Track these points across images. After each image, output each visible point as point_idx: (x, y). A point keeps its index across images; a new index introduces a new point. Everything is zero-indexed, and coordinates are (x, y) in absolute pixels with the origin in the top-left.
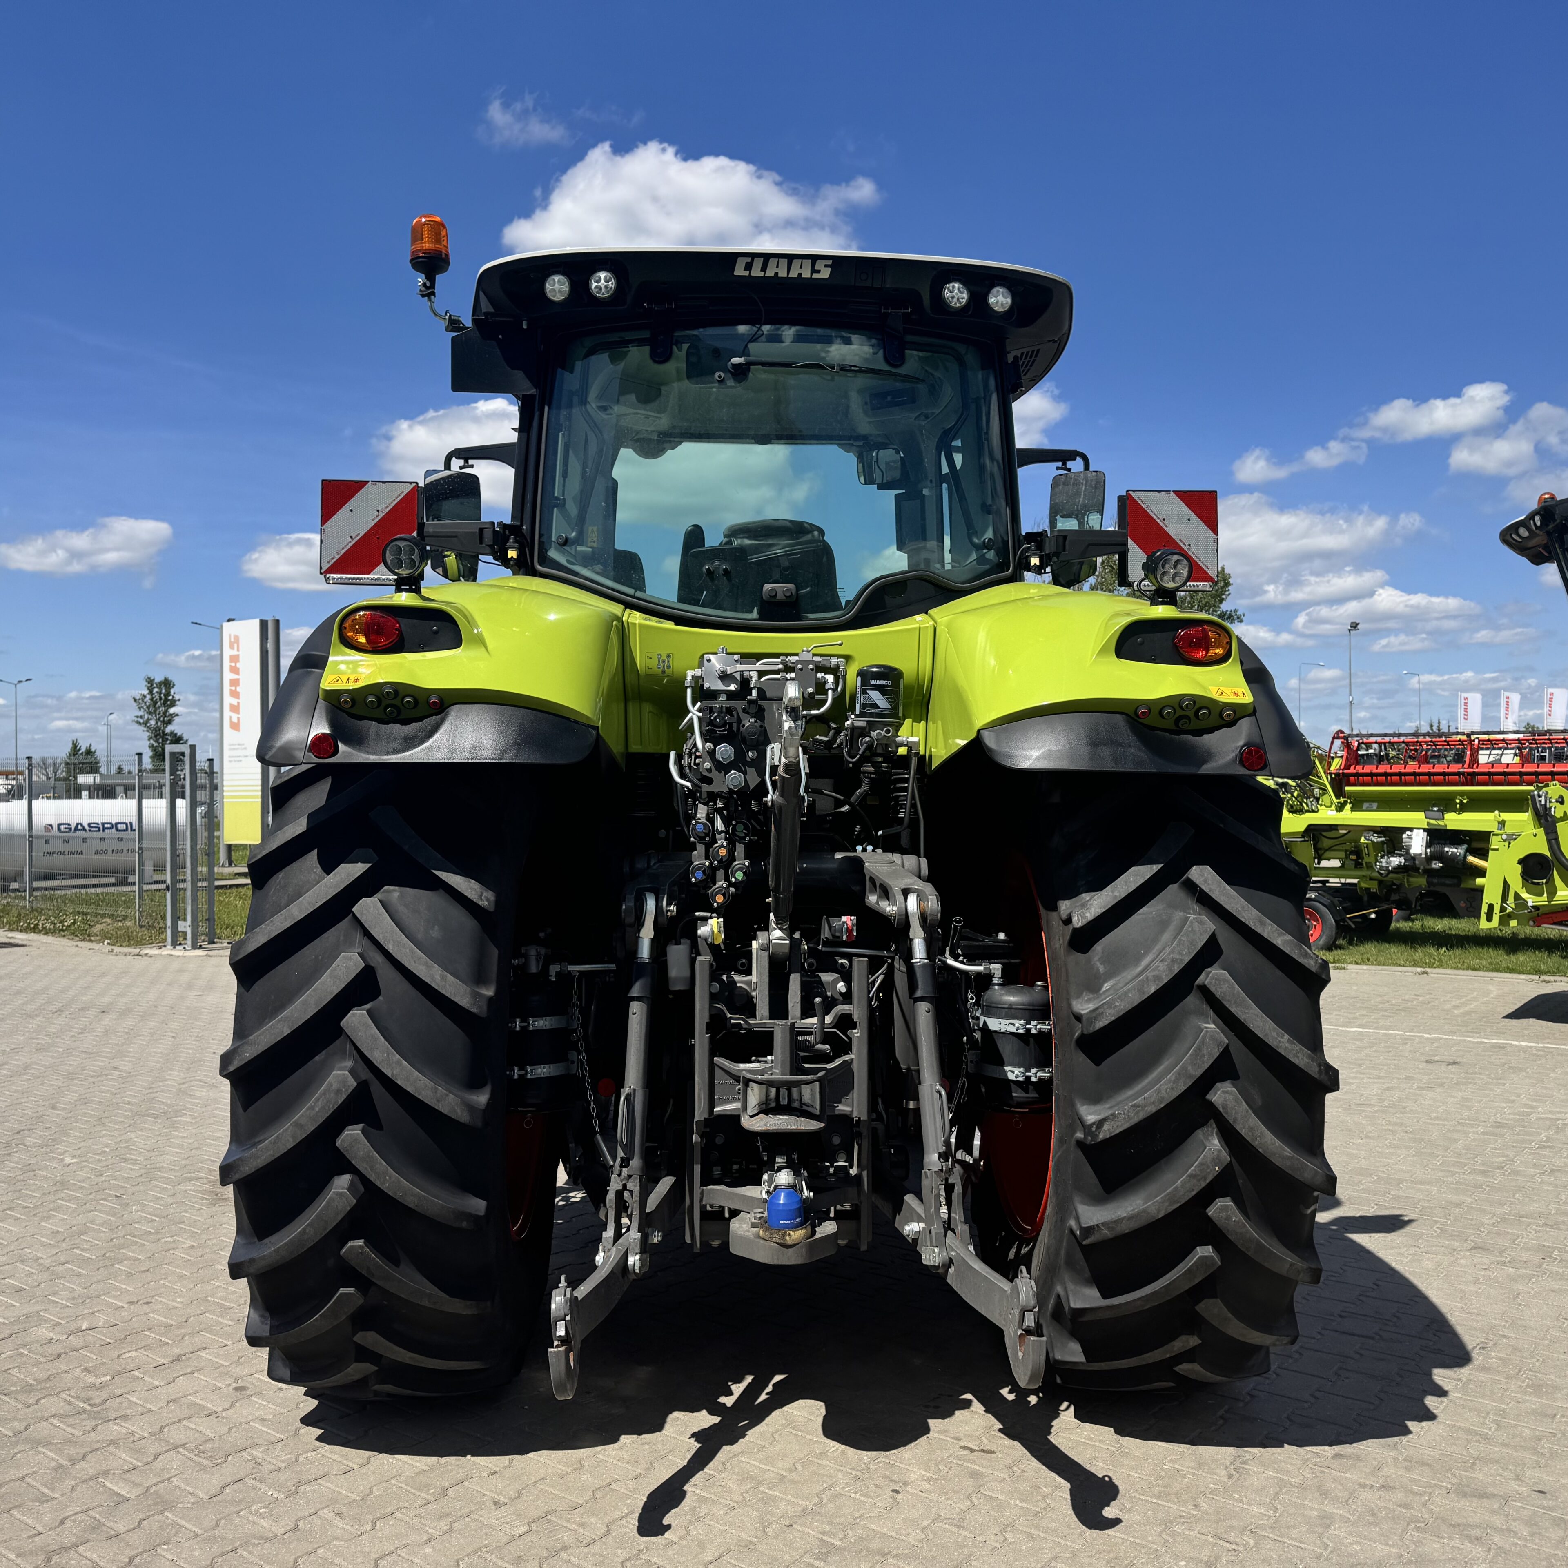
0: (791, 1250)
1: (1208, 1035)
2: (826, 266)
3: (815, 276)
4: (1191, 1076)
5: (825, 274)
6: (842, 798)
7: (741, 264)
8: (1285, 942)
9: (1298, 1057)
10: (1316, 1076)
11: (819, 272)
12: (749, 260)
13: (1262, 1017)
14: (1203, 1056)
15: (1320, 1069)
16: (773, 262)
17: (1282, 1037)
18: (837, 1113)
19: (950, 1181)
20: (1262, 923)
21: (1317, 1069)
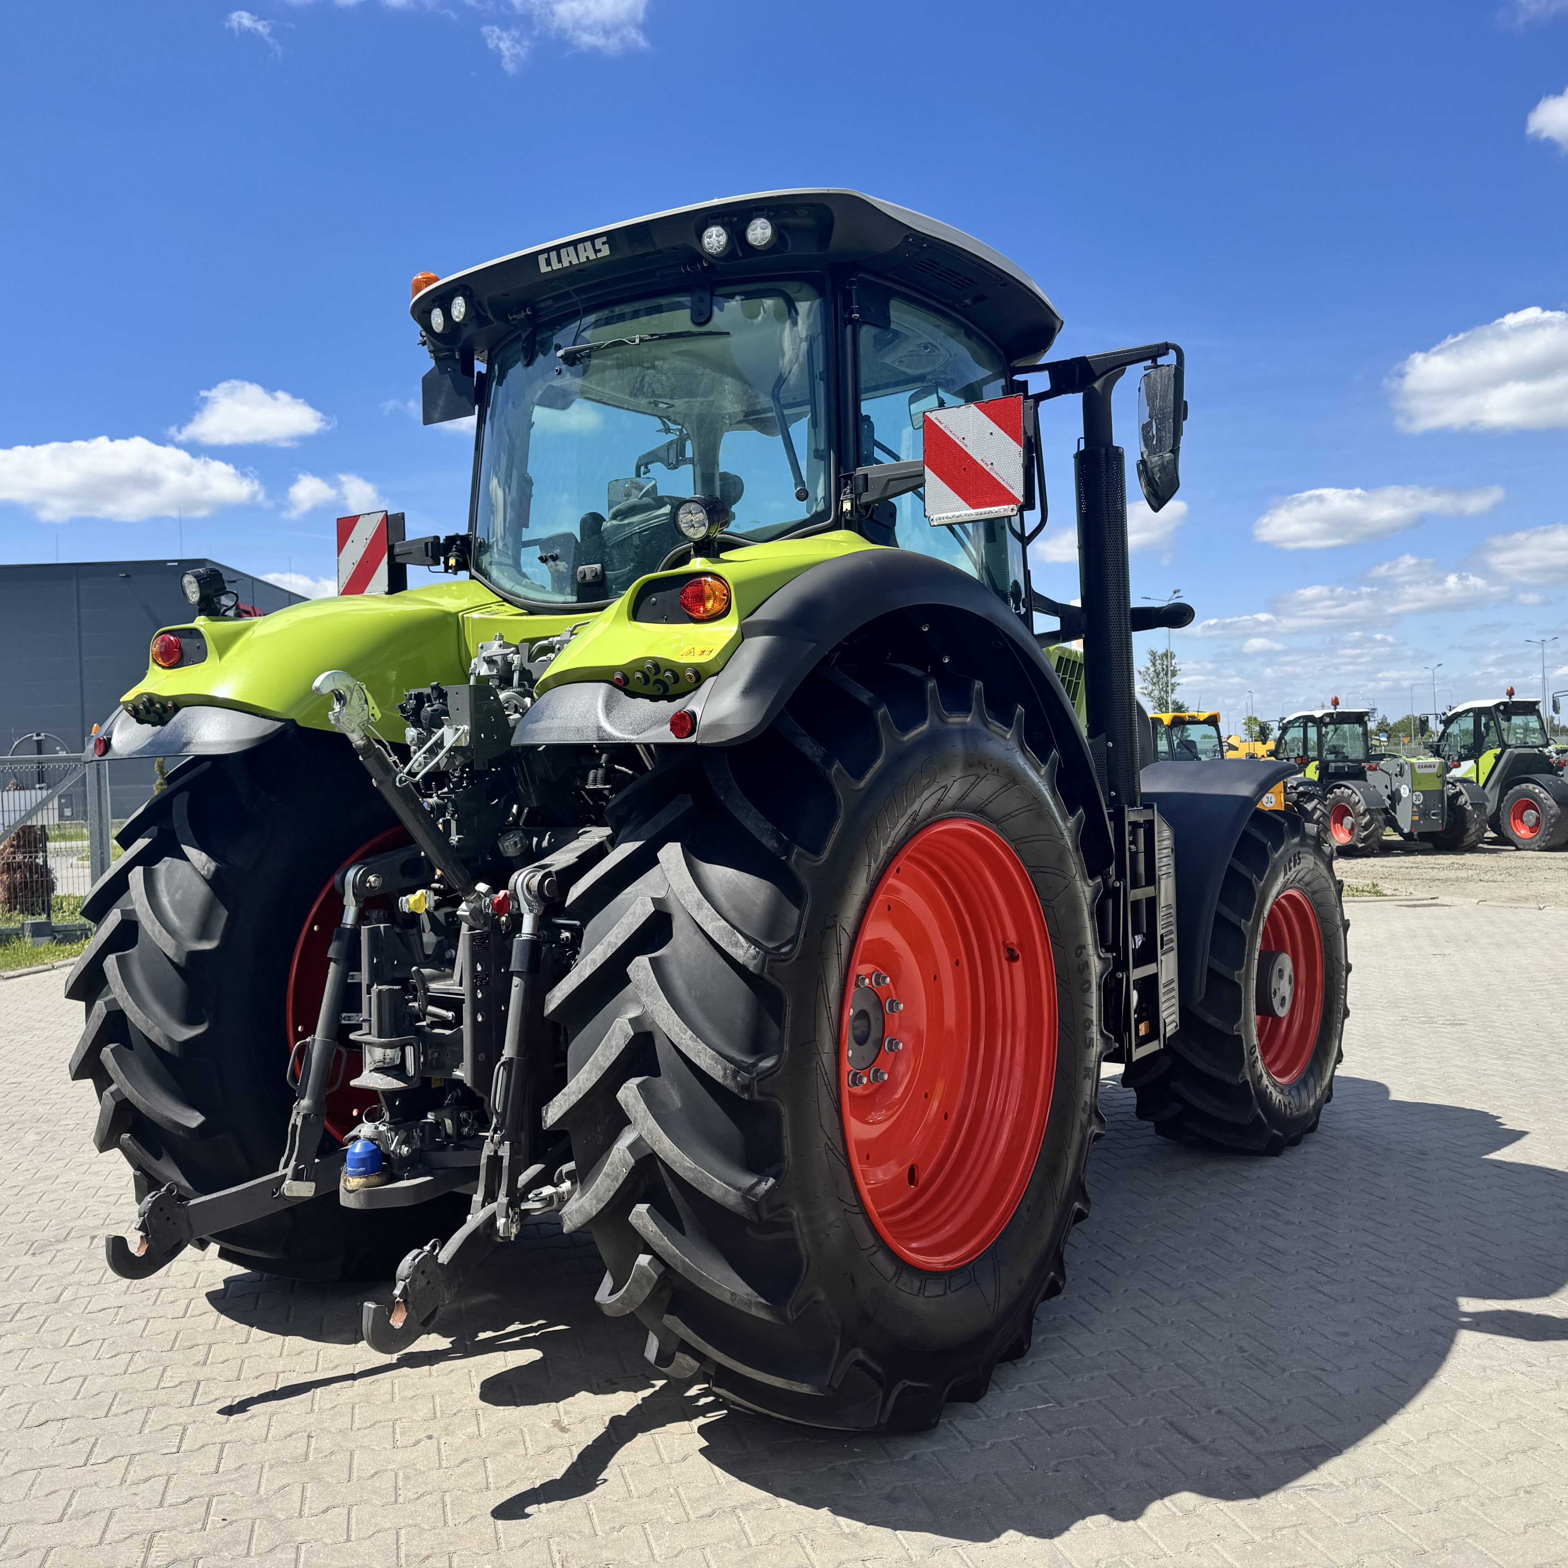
0: (352, 1195)
1: (618, 1026)
2: (604, 243)
3: (599, 255)
4: (600, 1068)
5: (605, 251)
6: (631, 772)
7: (542, 259)
8: (718, 929)
9: (700, 1057)
10: (720, 1080)
11: (600, 250)
12: (546, 255)
13: (668, 1009)
14: (612, 1047)
15: (725, 1073)
16: (563, 252)
17: (685, 1034)
18: (453, 1077)
19: (500, 1153)
20: (699, 906)
21: (721, 1073)
